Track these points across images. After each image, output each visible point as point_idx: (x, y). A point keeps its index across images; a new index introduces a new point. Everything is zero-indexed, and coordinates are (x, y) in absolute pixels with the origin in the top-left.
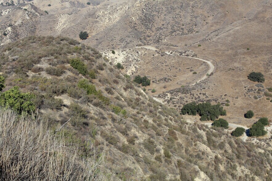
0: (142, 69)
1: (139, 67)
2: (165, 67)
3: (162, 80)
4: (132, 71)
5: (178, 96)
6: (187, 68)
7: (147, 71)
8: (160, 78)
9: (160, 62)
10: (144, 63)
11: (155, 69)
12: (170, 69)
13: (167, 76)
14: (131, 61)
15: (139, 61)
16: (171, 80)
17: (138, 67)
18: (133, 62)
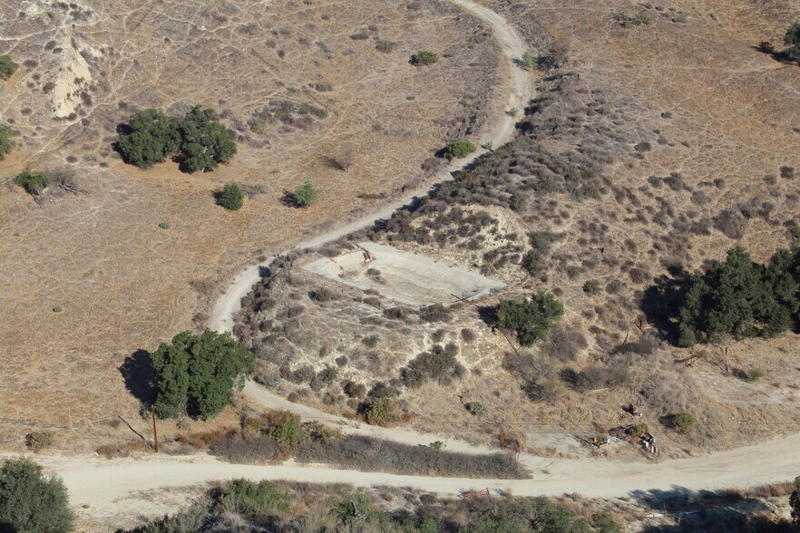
0: (126, 63)
1: (102, 51)
2: (241, 37)
3: (264, 116)
4: (78, 81)
5: (565, 215)
6: (351, 32)
7: (157, 76)
8: (252, 110)
9: (204, 14)
10: (113, 23)
11: (196, 58)
12: (275, 52)
13: (283, 90)
14: (39, 20)
15: (89, 13)
16: (321, 114)
17: (96, 54)
18: (58, 23)
